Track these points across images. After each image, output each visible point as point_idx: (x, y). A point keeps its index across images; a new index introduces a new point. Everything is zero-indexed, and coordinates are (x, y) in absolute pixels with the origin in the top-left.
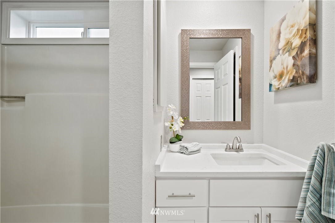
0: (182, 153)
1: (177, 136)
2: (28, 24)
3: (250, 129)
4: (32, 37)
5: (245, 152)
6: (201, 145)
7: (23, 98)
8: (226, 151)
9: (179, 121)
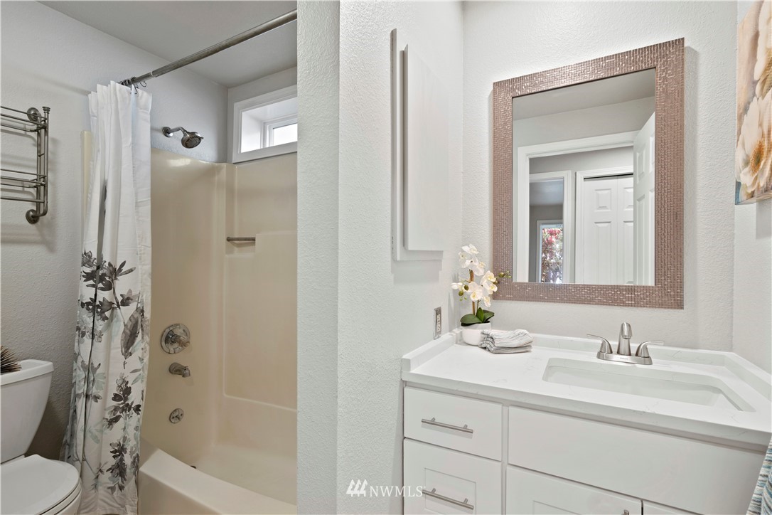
0: (485, 348)
1: (479, 312)
2: (264, 127)
3: (682, 308)
4: (267, 146)
5: (657, 365)
6: (531, 336)
7: (254, 239)
8: (599, 357)
9: (486, 281)
